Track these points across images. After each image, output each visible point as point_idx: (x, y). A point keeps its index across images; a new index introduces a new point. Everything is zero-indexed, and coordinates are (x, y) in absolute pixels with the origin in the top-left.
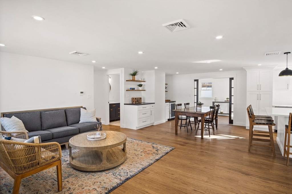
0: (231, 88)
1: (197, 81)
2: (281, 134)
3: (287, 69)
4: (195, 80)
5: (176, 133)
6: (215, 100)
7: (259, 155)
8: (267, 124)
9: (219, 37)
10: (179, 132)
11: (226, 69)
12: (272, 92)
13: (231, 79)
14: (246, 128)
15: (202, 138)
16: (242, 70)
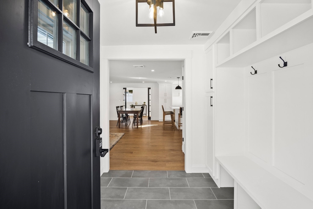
0: (149, 95)
1: (125, 89)
2: (176, 122)
3: (178, 86)
4: (124, 88)
5: (119, 127)
6: (136, 104)
7: (168, 130)
8: (170, 114)
9: (153, 71)
10: (120, 126)
11: (146, 82)
12: (172, 97)
13: (149, 89)
14: (159, 121)
15: (137, 127)
16: (156, 83)
